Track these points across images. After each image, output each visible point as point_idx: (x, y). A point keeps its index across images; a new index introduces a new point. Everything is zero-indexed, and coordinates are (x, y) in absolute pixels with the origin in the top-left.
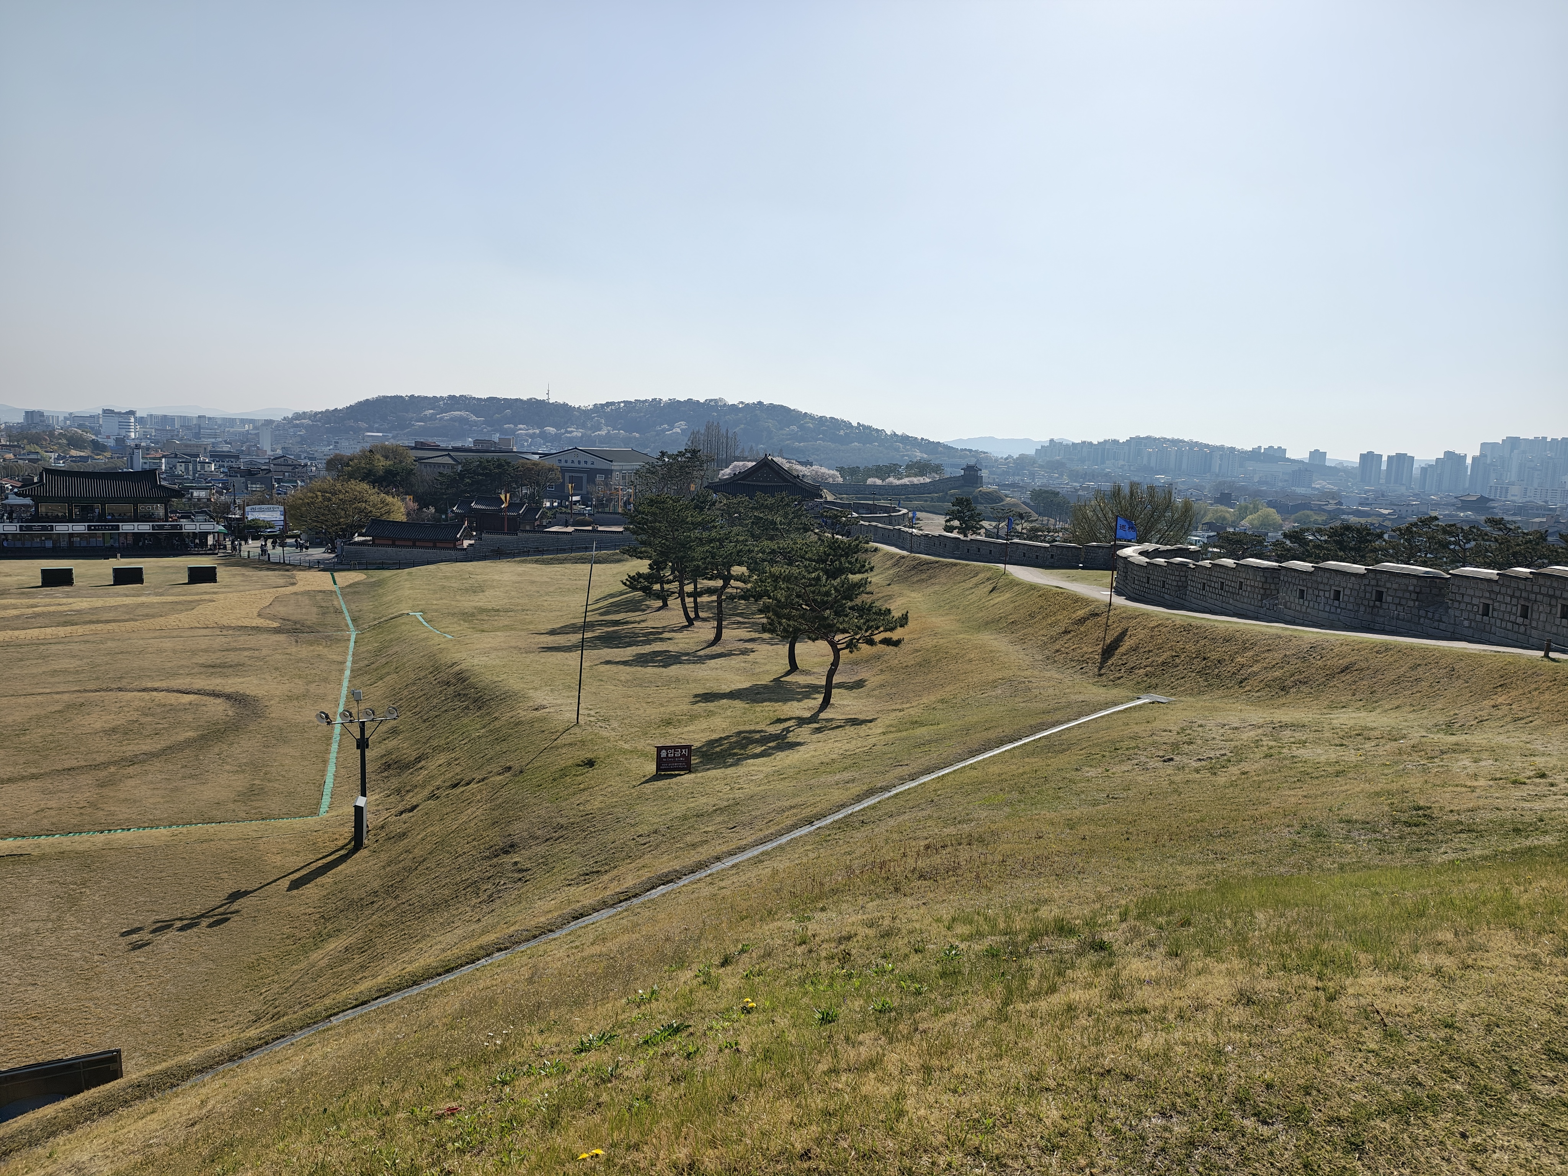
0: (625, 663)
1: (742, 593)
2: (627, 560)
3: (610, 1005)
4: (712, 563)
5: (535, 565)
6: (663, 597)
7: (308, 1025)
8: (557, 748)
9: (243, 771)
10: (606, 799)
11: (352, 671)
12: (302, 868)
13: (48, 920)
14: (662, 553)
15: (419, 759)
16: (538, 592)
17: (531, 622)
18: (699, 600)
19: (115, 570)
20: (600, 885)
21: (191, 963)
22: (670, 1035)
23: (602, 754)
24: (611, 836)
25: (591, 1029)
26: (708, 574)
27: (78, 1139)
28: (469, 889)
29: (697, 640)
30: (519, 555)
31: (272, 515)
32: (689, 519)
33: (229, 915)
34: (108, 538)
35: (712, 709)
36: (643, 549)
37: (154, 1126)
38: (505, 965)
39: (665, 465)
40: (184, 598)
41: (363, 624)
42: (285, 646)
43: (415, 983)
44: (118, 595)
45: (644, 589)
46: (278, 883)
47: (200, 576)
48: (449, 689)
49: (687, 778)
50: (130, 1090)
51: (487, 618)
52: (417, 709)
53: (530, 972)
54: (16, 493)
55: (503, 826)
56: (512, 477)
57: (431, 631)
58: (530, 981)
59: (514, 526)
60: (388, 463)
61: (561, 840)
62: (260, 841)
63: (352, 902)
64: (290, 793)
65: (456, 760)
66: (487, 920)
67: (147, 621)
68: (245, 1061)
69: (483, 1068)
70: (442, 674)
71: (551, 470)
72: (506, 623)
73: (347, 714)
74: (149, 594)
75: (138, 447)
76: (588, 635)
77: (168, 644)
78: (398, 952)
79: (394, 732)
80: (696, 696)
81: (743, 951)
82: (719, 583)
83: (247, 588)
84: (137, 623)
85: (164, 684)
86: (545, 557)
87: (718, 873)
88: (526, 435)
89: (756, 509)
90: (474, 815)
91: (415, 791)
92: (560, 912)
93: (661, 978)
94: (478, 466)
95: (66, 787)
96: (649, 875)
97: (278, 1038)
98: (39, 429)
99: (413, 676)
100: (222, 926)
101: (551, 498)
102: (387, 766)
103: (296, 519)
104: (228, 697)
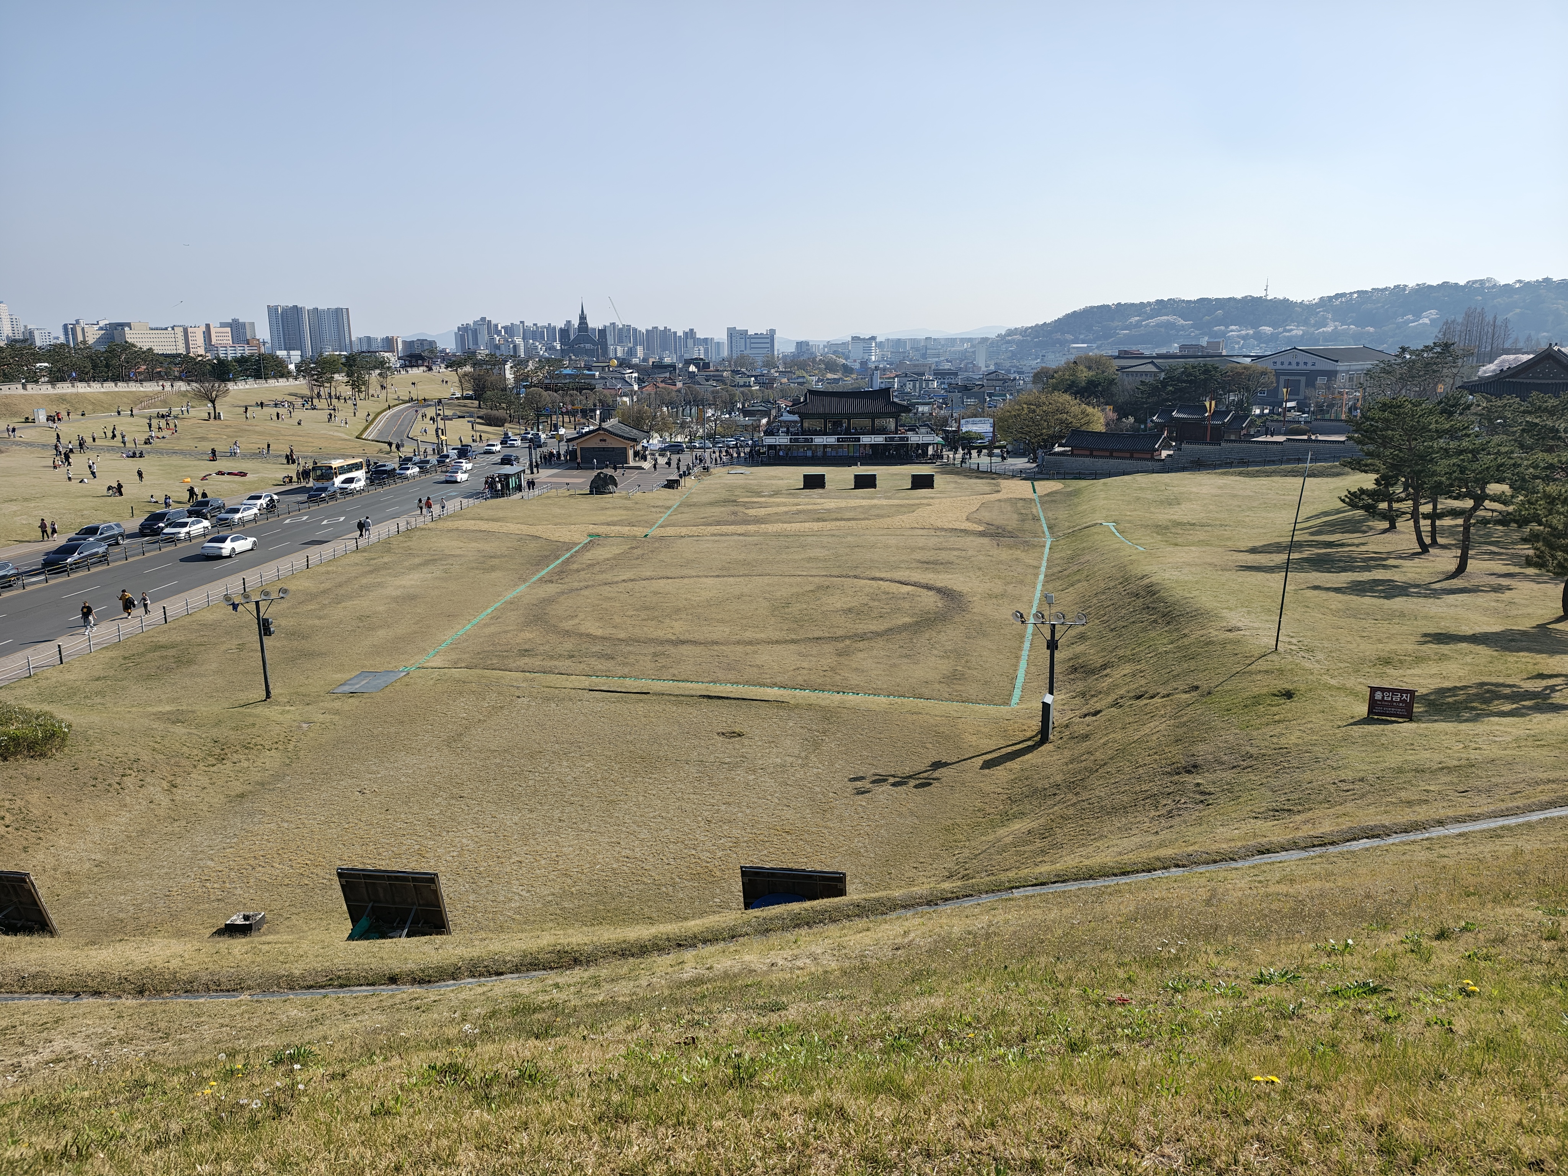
0: (1337, 590)
1: (1500, 517)
2: (1347, 474)
3: (1295, 946)
4: (1460, 479)
5: (1238, 478)
6: (1391, 518)
7: (993, 891)
8: (1251, 673)
9: (948, 657)
10: (1304, 735)
11: (1046, 576)
12: (994, 751)
13: (798, 757)
14: (1393, 467)
15: (1104, 667)
16: (1240, 507)
17: (1229, 539)
18: (1438, 523)
19: (856, 476)
20: (1291, 825)
21: (900, 815)
22: (1365, 993)
23: (1303, 687)
24: (1308, 776)
25: (1272, 964)
26: (1453, 492)
27: (814, 934)
28: (1148, 801)
29: (1432, 570)
30: (1220, 466)
31: (982, 427)
32: (1433, 426)
33: (931, 781)
34: (851, 449)
35: (1446, 652)
36: (1369, 461)
37: (868, 941)
38: (1182, 881)
39: (1406, 362)
40: (907, 501)
41: (1058, 531)
42: (988, 548)
43: (1091, 877)
44: (857, 497)
45: (1367, 508)
46: (973, 760)
47: (922, 482)
48: (1138, 601)
49: (1407, 727)
50: (851, 907)
51: (1181, 532)
52: (1105, 618)
53: (1209, 894)
54: (788, 411)
55: (1187, 745)
56: (1219, 383)
57: (1122, 542)
58: (1208, 902)
59: (1217, 436)
60: (1091, 373)
61: (1249, 770)
62: (959, 721)
63: (1036, 790)
64: (986, 682)
65: (1141, 672)
66: (1164, 835)
67: (878, 521)
68: (940, 908)
69: (1156, 972)
70: (1131, 585)
71: (1264, 373)
72: (1202, 538)
73: (1040, 615)
74: (880, 498)
75: (877, 368)
76: (1295, 556)
77: (892, 541)
78: (1076, 845)
79: (1082, 637)
80: (1425, 635)
81: (1464, 930)
82: (1469, 503)
83: (959, 494)
84: (870, 522)
85: (888, 575)
86: (1249, 469)
87: (1439, 838)
88: (1238, 336)
89: (1530, 413)
90: (1157, 729)
91: (1100, 697)
92: (1245, 843)
93: (1358, 934)
94: (1183, 373)
95: (814, 652)
96: (1350, 824)
97: (967, 896)
98: (805, 357)
99: (1102, 585)
100: (925, 789)
101: (1262, 404)
102: (1074, 670)
103: (1004, 431)
104: (939, 590)
